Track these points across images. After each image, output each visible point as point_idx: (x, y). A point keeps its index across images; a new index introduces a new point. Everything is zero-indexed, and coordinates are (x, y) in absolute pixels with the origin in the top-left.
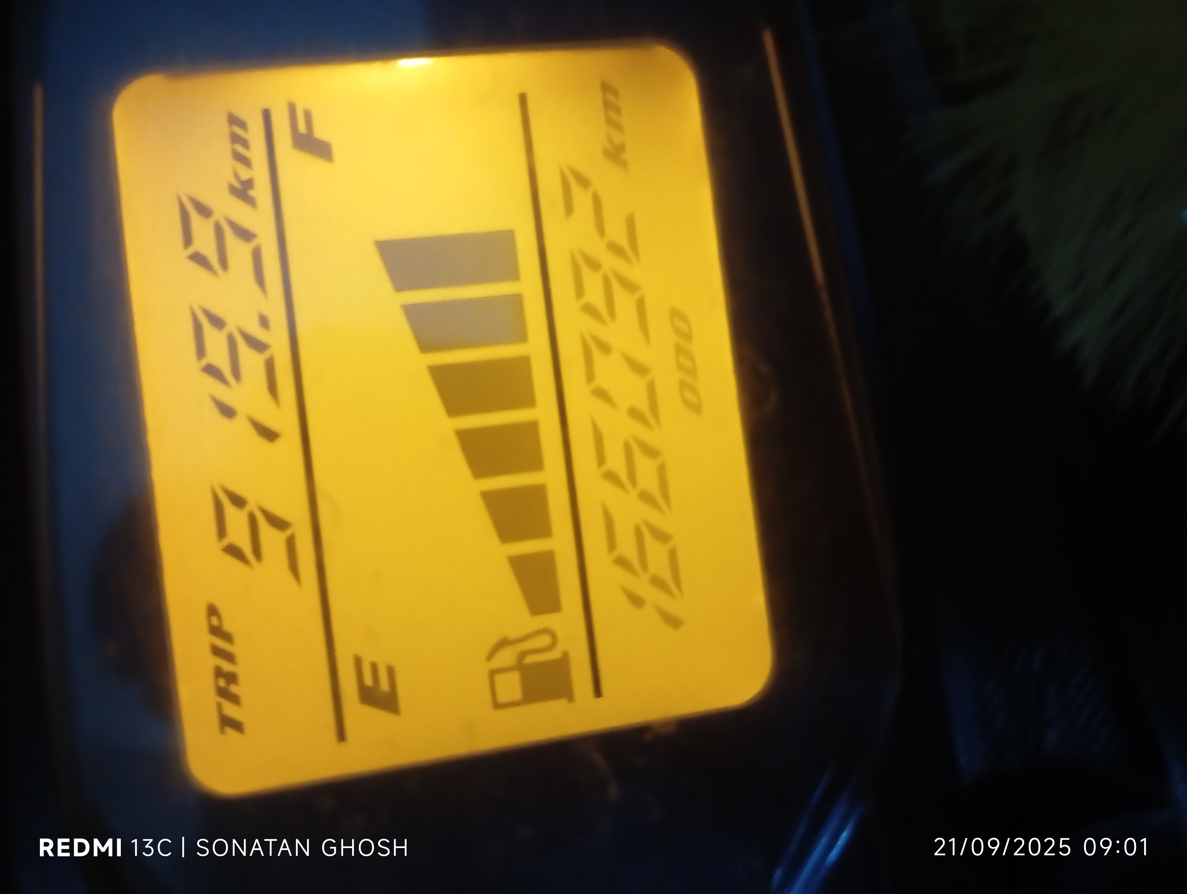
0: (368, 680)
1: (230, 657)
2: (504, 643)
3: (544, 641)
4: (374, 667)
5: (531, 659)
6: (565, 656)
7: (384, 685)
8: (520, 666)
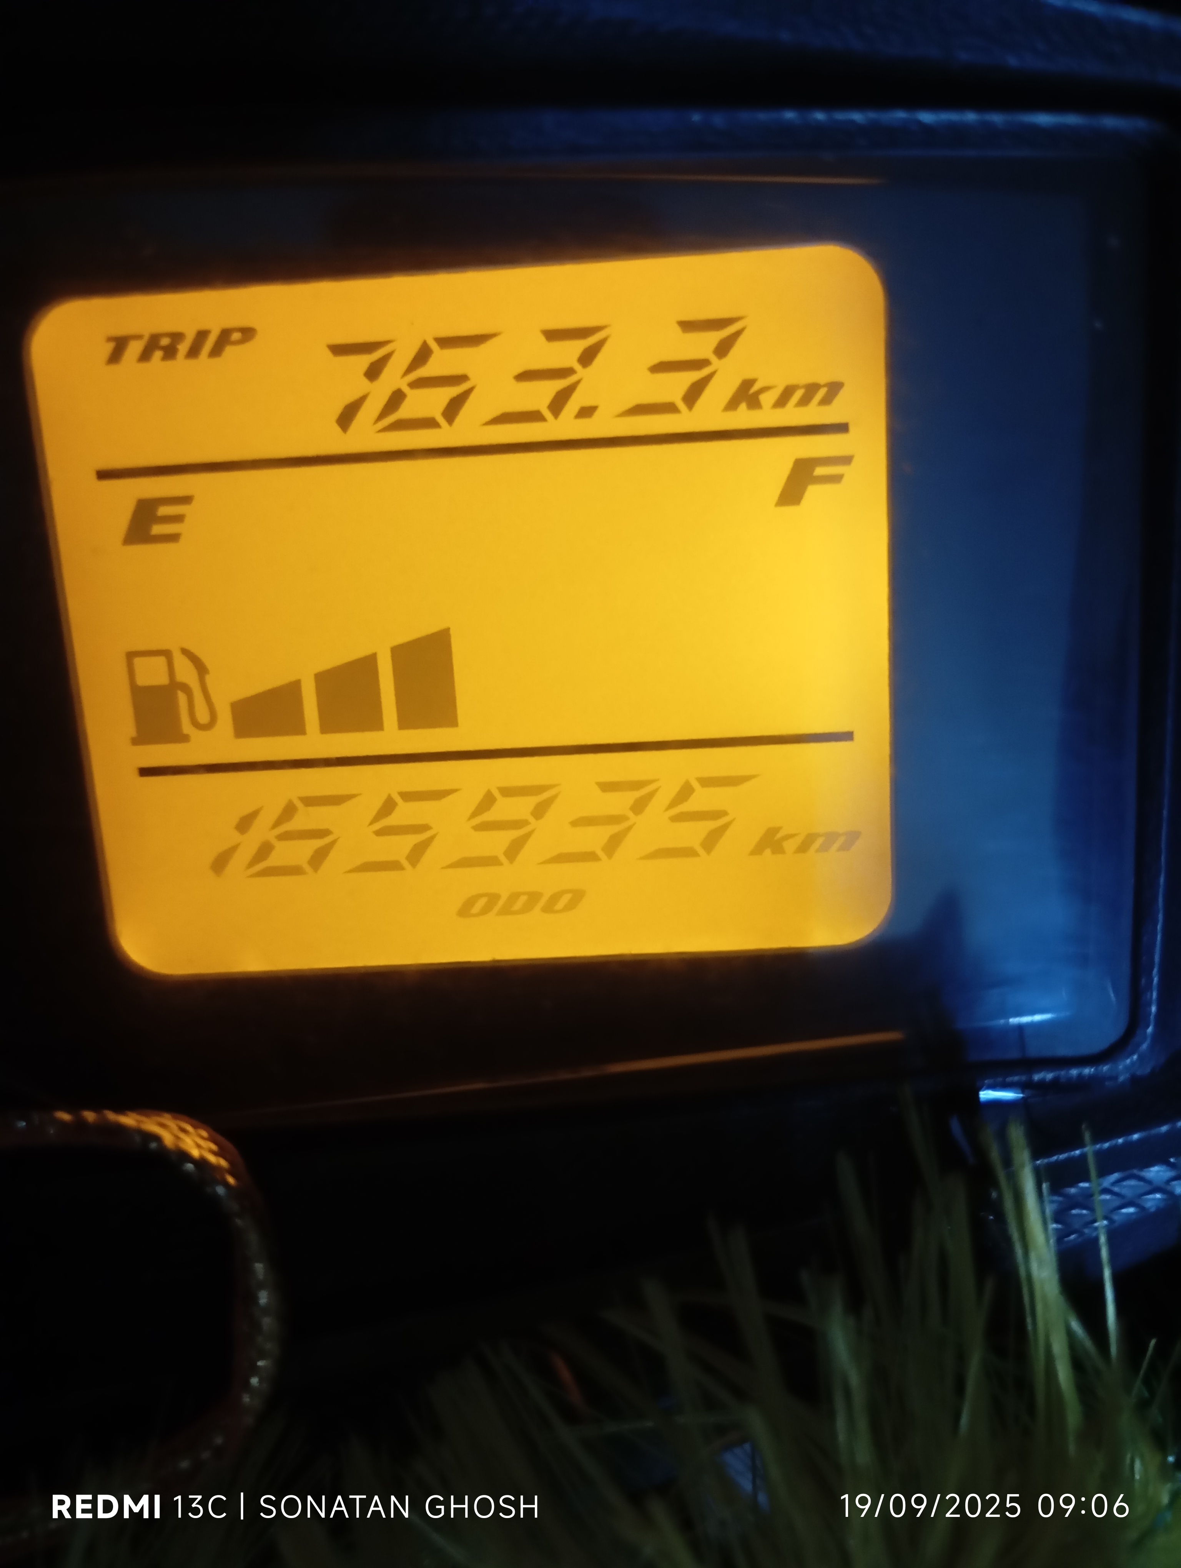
0: (163, 511)
1: (194, 352)
2: (201, 669)
3: (203, 715)
4: (178, 519)
5: (182, 698)
6: (185, 739)
7: (157, 529)
8: (174, 686)
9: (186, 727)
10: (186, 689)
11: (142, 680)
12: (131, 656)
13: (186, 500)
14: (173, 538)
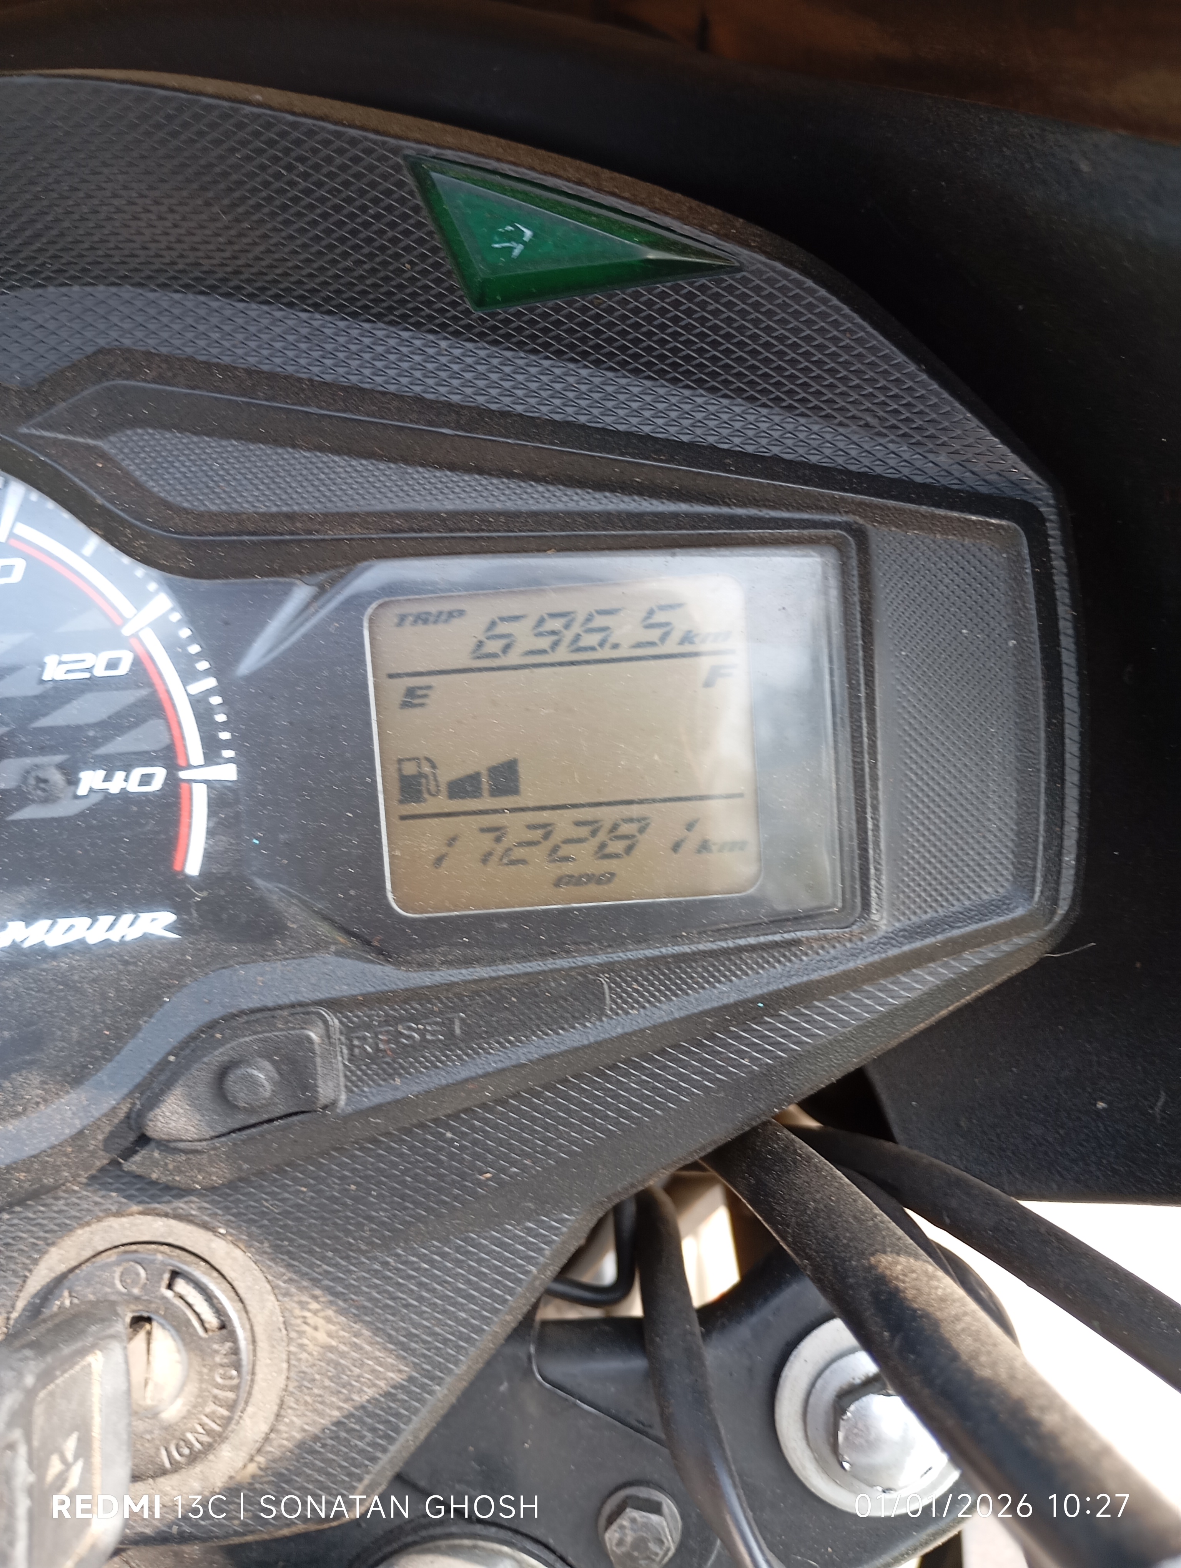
0: (420, 692)
1: (436, 621)
2: (434, 766)
3: (433, 788)
4: (425, 696)
5: (424, 781)
6: (425, 800)
7: (416, 701)
8: (421, 775)
9: (426, 796)
10: (426, 776)
11: (405, 773)
12: (400, 761)
13: (429, 687)
14: (422, 705)
